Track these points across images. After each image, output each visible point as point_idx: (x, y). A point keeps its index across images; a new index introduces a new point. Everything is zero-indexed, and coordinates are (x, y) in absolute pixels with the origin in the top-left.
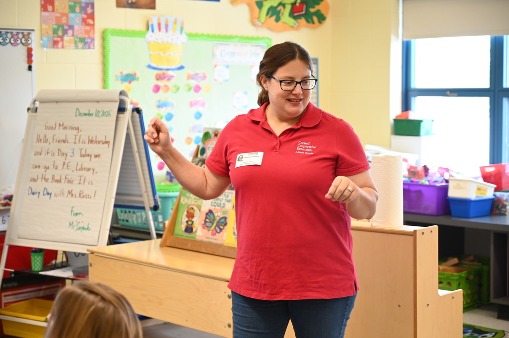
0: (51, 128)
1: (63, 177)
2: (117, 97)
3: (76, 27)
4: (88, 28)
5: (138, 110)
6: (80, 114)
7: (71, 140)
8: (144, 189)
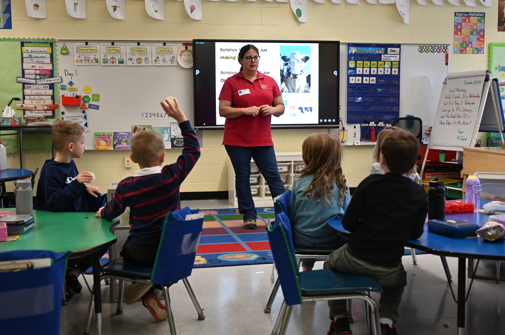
0: (452, 91)
1: (456, 115)
2: (484, 73)
3: (474, 43)
4: (481, 43)
5: (496, 80)
6: (466, 83)
7: (461, 97)
8: (498, 121)
